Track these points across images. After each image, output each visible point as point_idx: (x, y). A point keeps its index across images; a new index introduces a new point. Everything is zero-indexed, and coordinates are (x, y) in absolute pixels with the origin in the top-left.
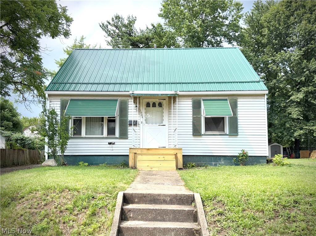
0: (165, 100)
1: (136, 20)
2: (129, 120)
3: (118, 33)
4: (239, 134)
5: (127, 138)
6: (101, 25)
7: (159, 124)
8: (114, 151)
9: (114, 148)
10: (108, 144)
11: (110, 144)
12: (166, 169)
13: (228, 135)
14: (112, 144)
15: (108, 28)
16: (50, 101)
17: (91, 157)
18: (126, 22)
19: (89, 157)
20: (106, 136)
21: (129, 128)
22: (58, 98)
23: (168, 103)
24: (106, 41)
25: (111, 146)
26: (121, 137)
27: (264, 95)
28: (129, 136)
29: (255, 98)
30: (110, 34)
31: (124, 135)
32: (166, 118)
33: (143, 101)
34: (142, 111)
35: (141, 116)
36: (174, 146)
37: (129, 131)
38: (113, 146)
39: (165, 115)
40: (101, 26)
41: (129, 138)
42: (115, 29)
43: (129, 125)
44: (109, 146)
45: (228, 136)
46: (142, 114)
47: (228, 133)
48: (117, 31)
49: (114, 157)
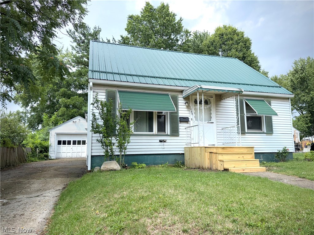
0: (212, 97)
1: (101, 31)
2: (179, 116)
3: (83, 40)
4: (274, 133)
5: (178, 136)
6: (69, 31)
7: (208, 122)
8: (165, 149)
9: (165, 147)
10: (159, 142)
11: (161, 141)
12: (257, 171)
13: (265, 133)
14: (163, 142)
15: (75, 34)
16: (93, 92)
17: (140, 157)
18: (92, 31)
19: (138, 157)
20: (156, 133)
21: (180, 125)
22: (103, 88)
23: (215, 100)
24: (71, 46)
25: (162, 144)
26: (172, 134)
27: (289, 98)
28: (180, 133)
29: (282, 100)
30: (76, 40)
31: (175, 132)
32: (213, 115)
33: (193, 97)
34: (191, 107)
35: (191, 113)
36: (222, 144)
37: (180, 127)
38: (165, 144)
39: (213, 112)
40: (67, 32)
41: (180, 136)
42: (81, 36)
43: (179, 122)
44: (160, 144)
45: (265, 135)
46: (192, 110)
47: (265, 132)
48: (83, 38)
49: (165, 156)
